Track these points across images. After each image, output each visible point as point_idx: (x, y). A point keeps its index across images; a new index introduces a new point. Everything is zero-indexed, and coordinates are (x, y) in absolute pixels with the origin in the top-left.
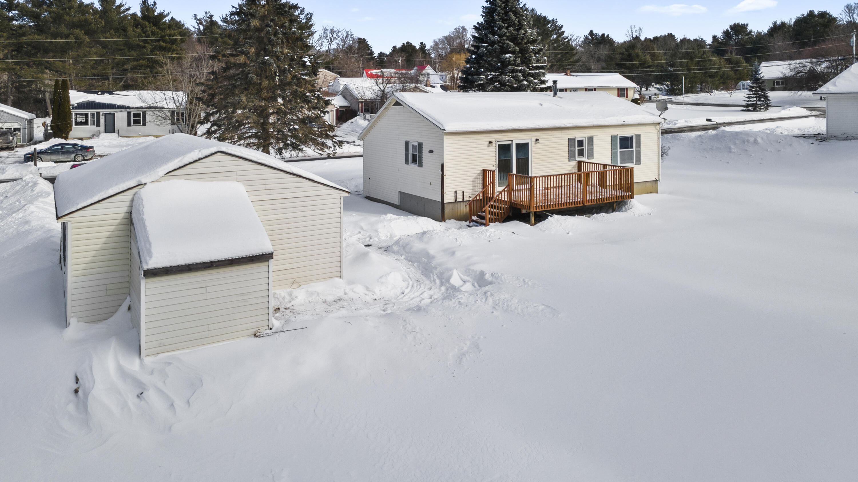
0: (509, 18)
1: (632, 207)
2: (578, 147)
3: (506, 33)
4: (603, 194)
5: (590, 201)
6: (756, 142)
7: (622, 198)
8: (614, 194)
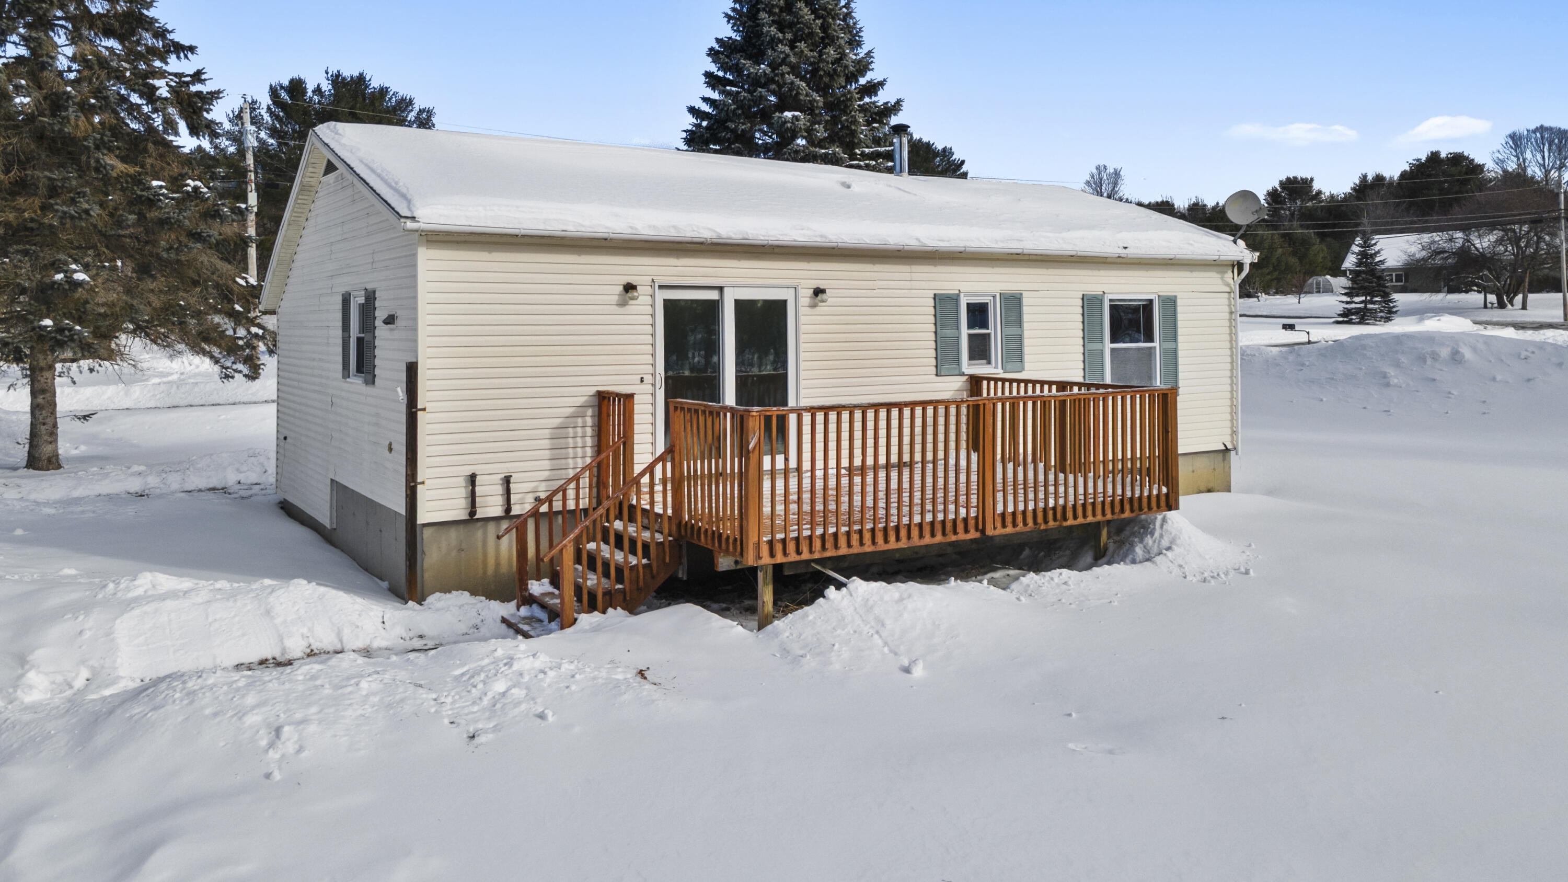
0: (798, 19)
1: (1173, 541)
2: (970, 326)
3: (787, 56)
4: (1061, 489)
5: (1009, 520)
6: (1456, 357)
7: (1136, 505)
8: (1104, 492)
